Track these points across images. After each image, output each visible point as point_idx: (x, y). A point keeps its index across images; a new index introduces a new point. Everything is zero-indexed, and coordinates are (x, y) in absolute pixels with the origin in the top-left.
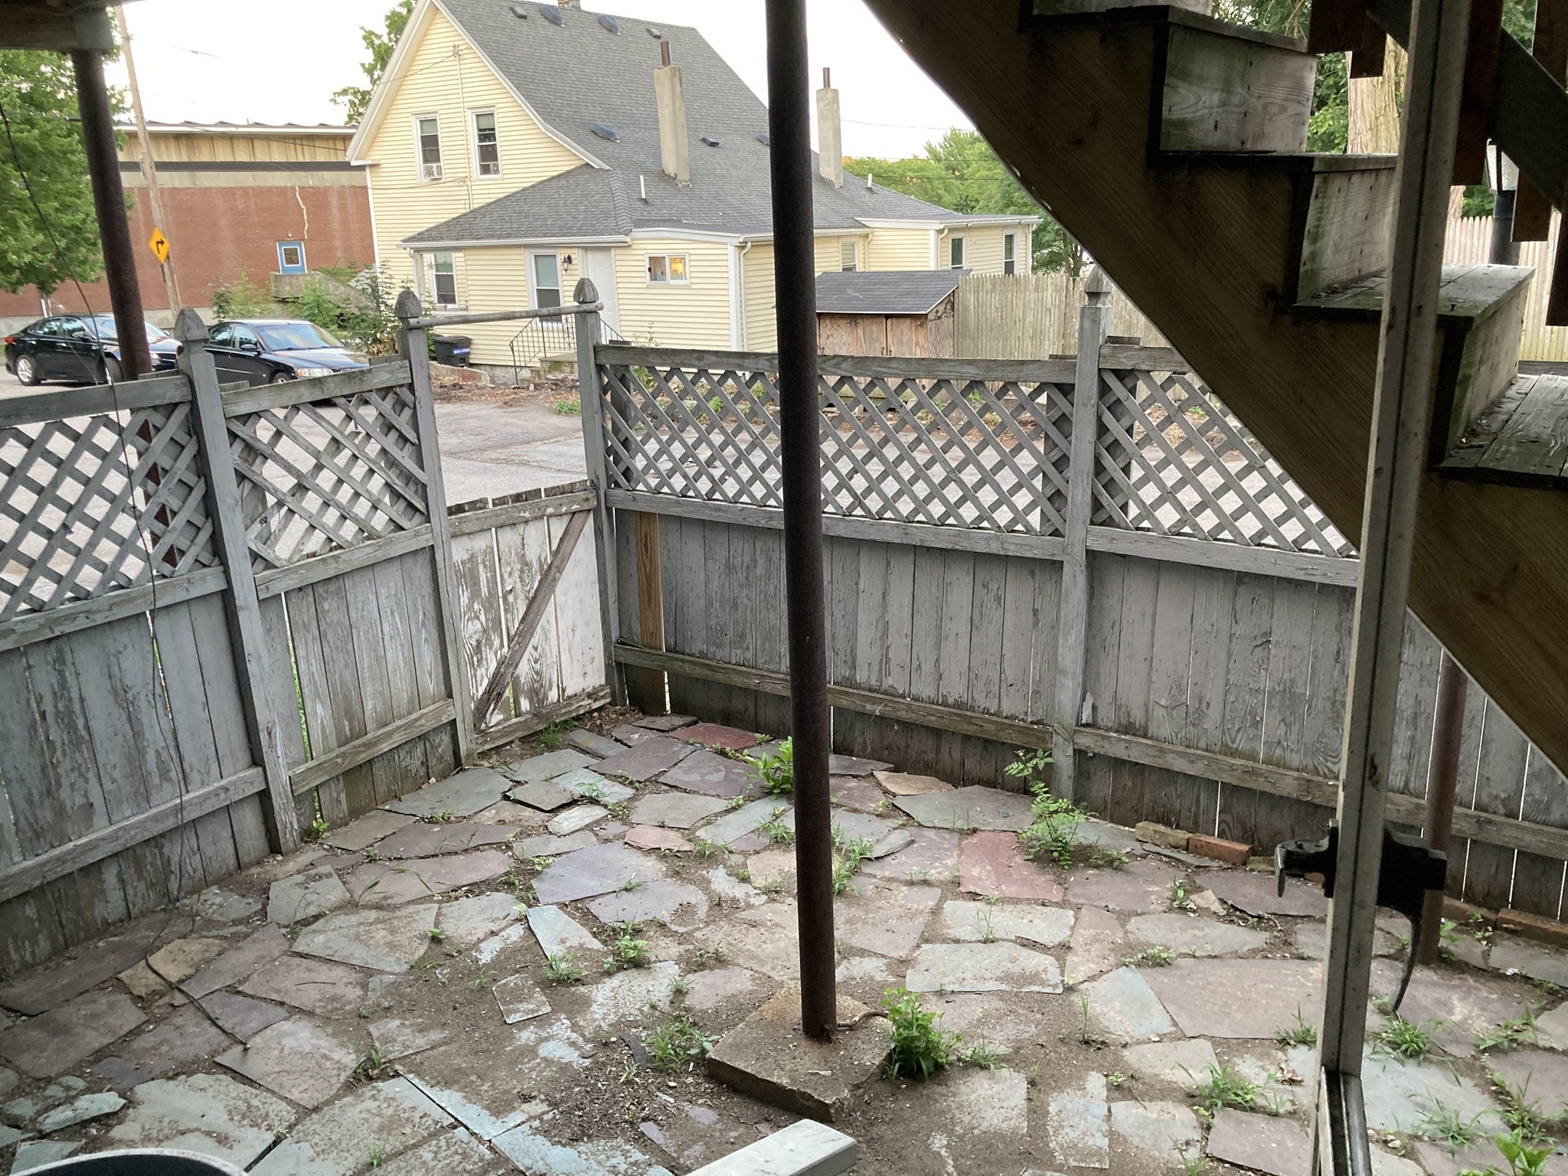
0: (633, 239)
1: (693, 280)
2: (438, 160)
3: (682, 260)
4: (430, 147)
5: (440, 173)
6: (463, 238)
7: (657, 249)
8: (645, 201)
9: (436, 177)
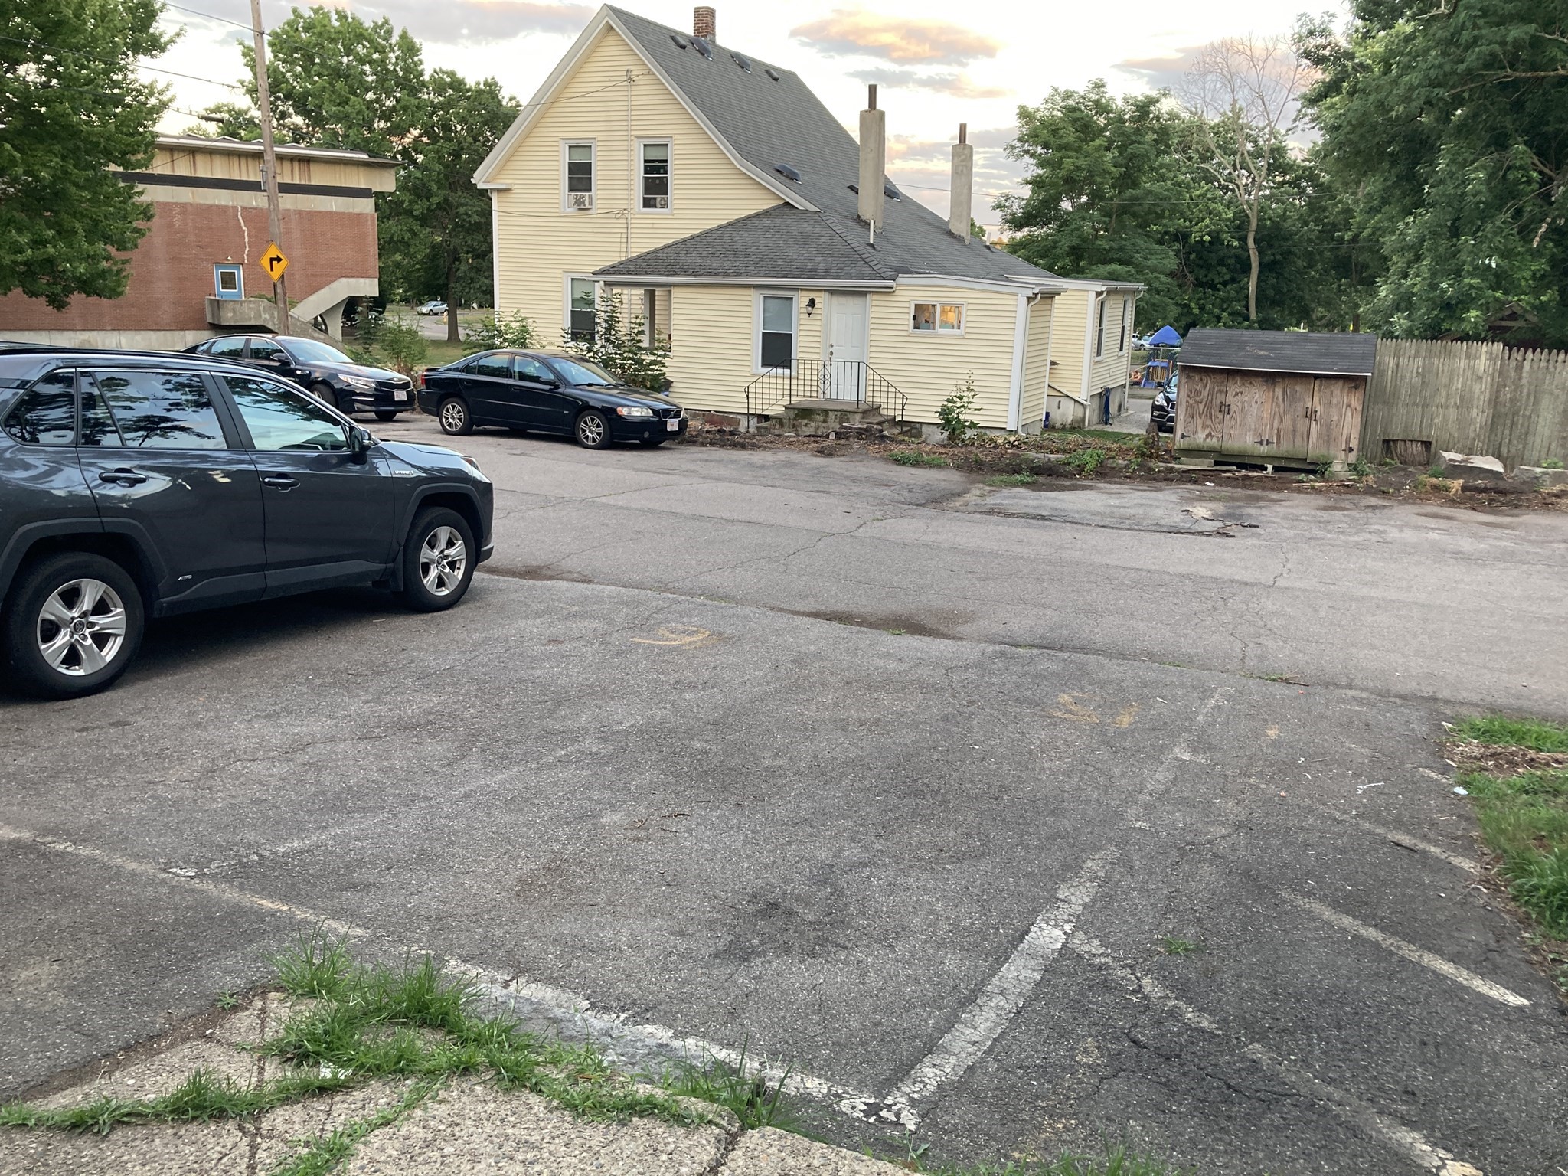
0: (897, 285)
1: (968, 330)
2: (590, 190)
3: (958, 308)
4: (580, 176)
5: (591, 203)
6: (676, 274)
7: (925, 297)
8: (872, 246)
9: (587, 207)
